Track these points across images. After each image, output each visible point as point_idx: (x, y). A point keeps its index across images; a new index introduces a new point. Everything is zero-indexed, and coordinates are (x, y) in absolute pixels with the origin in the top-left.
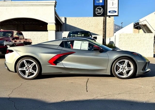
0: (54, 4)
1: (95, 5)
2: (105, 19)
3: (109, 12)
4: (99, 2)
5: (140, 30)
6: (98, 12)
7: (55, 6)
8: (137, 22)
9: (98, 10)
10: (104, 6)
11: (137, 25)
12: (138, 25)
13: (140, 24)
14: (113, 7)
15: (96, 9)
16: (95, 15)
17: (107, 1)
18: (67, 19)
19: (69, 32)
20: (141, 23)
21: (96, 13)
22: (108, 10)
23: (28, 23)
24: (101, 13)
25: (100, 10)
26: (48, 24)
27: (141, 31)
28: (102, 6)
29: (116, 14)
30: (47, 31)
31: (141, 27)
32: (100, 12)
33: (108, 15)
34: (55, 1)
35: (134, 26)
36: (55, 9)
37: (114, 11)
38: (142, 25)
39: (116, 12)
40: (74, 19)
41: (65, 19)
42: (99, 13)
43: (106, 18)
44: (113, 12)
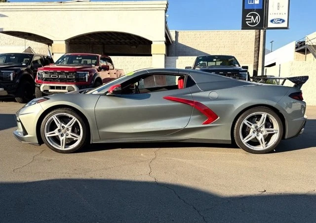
0: (165, 6)
1: (245, 8)
2: (258, 33)
3: (272, 21)
4: (252, 2)
5: (307, 55)
6: (250, 21)
7: (166, 11)
8: (301, 41)
9: (251, 18)
10: (263, 11)
11: (301, 46)
12: (305, 46)
13: (308, 44)
14: (279, 12)
15: (247, 16)
16: (245, 27)
17: (267, 2)
18: (179, 34)
19: (196, 57)
20: (310, 42)
21: (247, 22)
22: (270, 18)
23: (113, 40)
24: (256, 23)
25: (255, 18)
26: (153, 42)
27: (310, 56)
28: (258, 11)
29: (285, 25)
30: (151, 55)
31: (311, 49)
32: (254, 22)
33: (269, 26)
34: (166, 1)
35: (297, 48)
36: (165, 16)
37: (281, 20)
38: (313, 46)
39: (283, 21)
40: (191, 33)
41: (177, 33)
42: (253, 24)
43: (265, 31)
44: (279, 21)
